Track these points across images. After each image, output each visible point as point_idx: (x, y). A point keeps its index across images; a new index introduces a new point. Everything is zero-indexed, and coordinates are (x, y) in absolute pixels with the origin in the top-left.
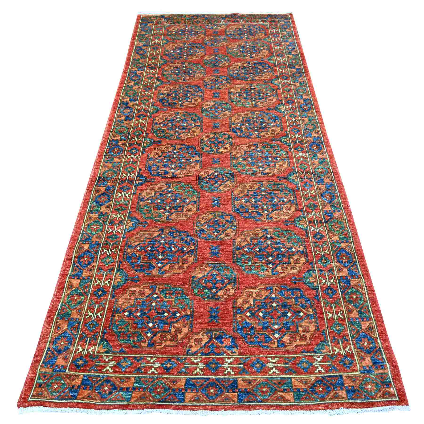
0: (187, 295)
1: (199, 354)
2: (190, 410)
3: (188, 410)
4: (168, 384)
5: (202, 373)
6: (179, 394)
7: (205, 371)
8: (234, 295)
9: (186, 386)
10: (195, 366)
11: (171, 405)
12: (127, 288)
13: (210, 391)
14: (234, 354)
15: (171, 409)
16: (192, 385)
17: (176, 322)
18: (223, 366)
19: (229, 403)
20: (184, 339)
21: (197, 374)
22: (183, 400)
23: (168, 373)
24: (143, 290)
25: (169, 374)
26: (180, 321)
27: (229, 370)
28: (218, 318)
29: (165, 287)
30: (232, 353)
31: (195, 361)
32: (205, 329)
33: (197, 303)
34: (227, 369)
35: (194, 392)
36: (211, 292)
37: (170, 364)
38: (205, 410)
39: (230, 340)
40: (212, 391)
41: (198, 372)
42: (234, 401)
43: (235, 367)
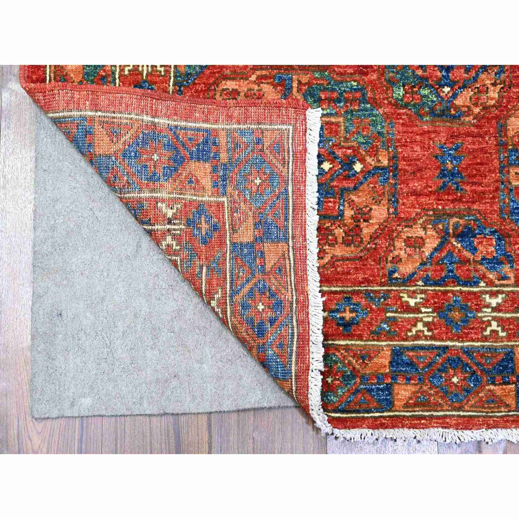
0: (376, 104)
1: (420, 283)
2: (409, 428)
3: (403, 427)
4: (350, 363)
5: (430, 334)
6: (379, 389)
7: (436, 329)
8: (499, 105)
9: (393, 367)
10: (411, 315)
11: (363, 417)
12: (214, 83)
13: (450, 380)
14: (505, 282)
15: (364, 428)
16: (408, 365)
17: (355, 188)
18: (480, 315)
19: (496, 410)
20: (377, 237)
21: (417, 337)
22: (390, 405)
23: (348, 335)
24: (256, 87)
25: (350, 336)
26: (365, 186)
27: (494, 325)
28: (462, 177)
29: (315, 79)
30: (499, 280)
31: (412, 302)
32: (428, 210)
33: (405, 129)
34: (489, 324)
35: (413, 382)
36: (438, 96)
37: (351, 311)
38: (443, 427)
39: (494, 243)
40: (455, 380)
41: (420, 331)
42: (507, 406)
43: (508, 319)
